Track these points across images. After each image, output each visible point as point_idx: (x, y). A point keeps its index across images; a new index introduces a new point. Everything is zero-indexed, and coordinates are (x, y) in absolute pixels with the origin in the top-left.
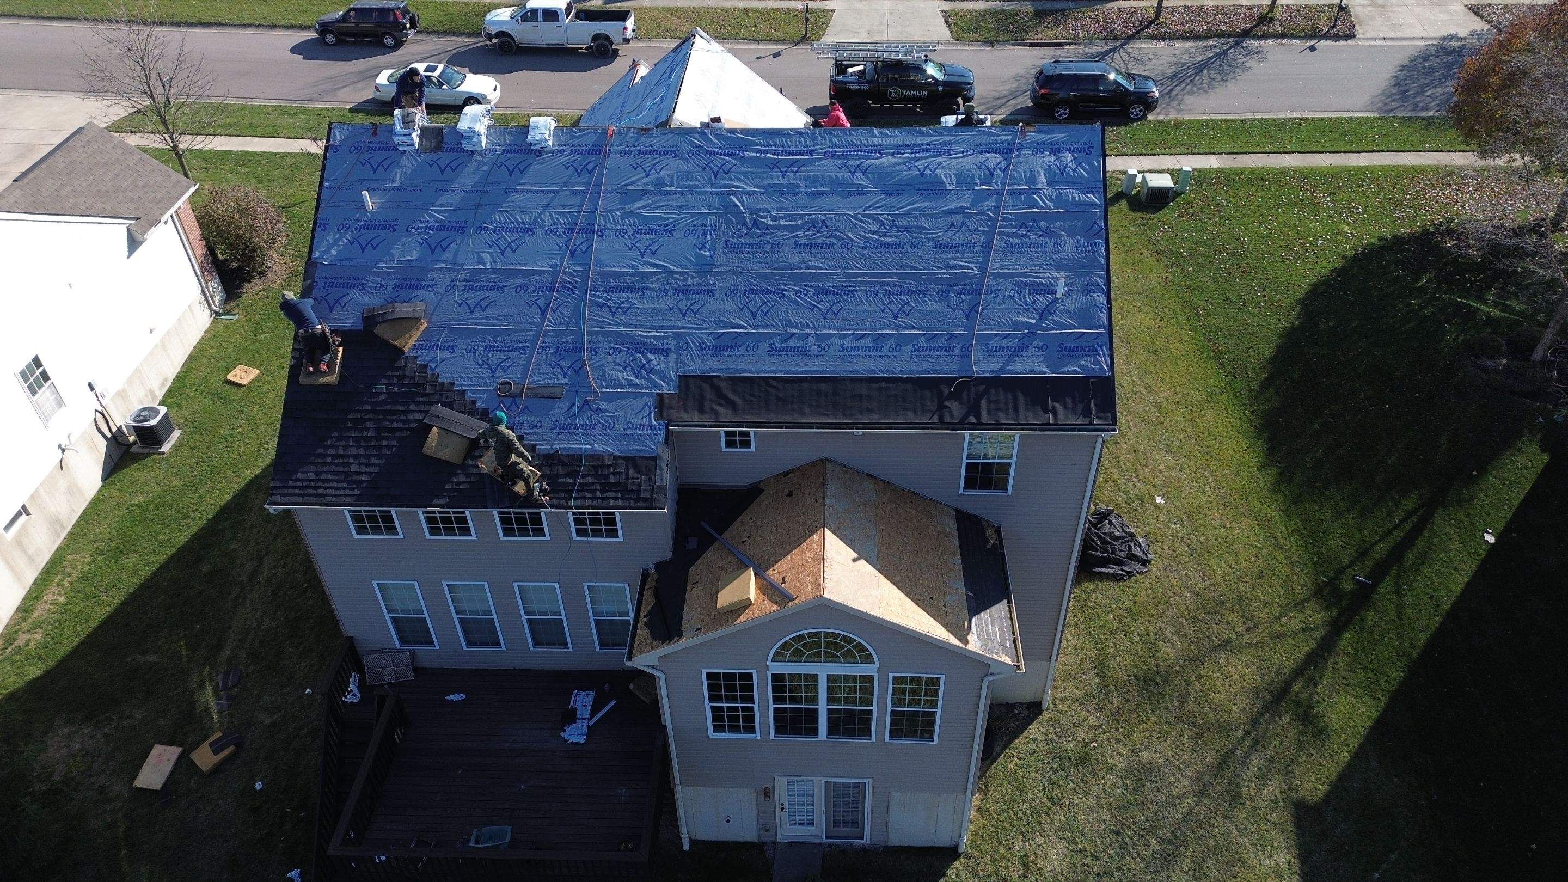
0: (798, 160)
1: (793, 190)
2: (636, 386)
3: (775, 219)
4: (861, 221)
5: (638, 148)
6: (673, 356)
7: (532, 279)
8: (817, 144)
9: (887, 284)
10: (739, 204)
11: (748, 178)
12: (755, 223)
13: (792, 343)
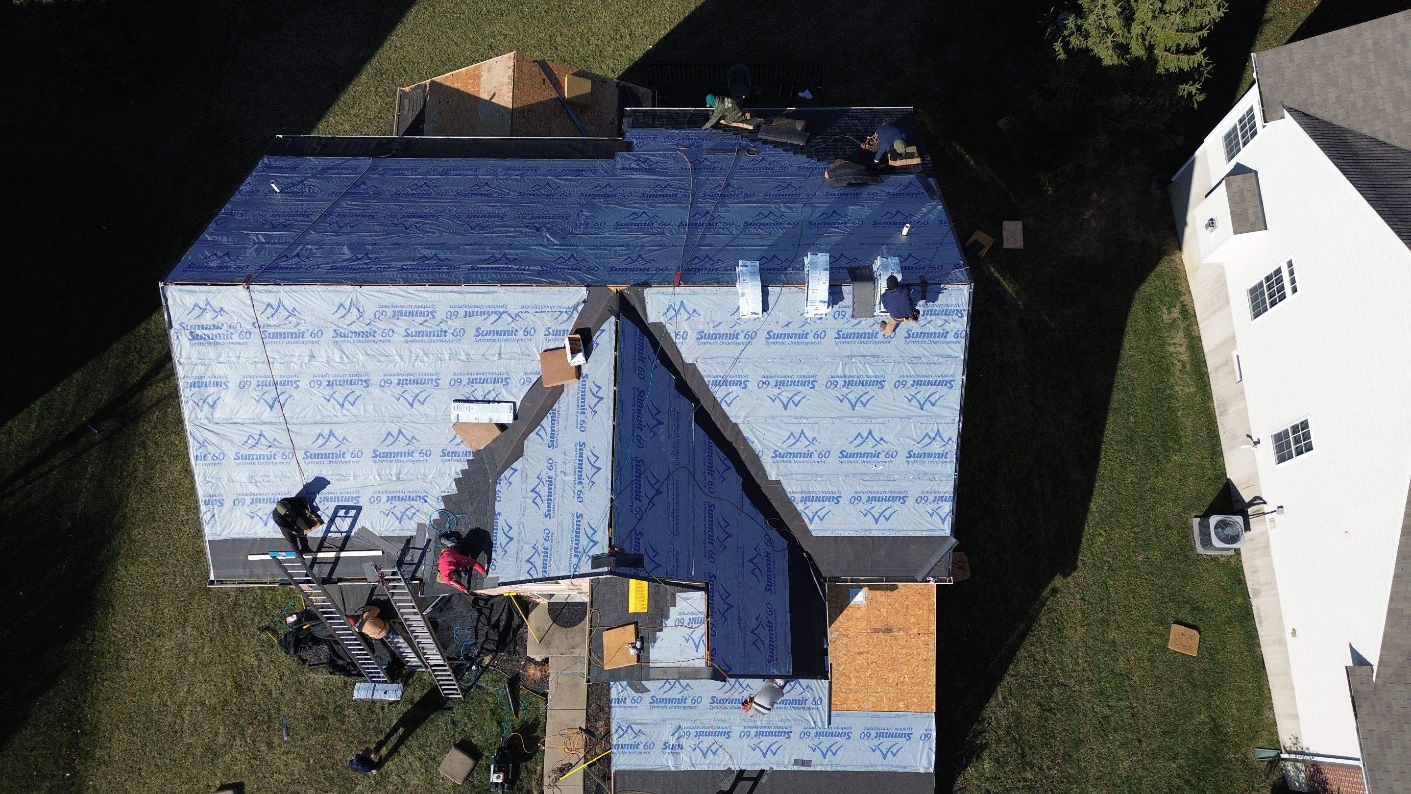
0: (489, 264)
1: (498, 246)
2: (647, 154)
3: (521, 232)
4: (437, 230)
5: (650, 272)
6: (619, 166)
7: (743, 200)
8: (465, 274)
9: (428, 198)
10: (552, 239)
11: (540, 254)
12: (538, 229)
13: (519, 172)
